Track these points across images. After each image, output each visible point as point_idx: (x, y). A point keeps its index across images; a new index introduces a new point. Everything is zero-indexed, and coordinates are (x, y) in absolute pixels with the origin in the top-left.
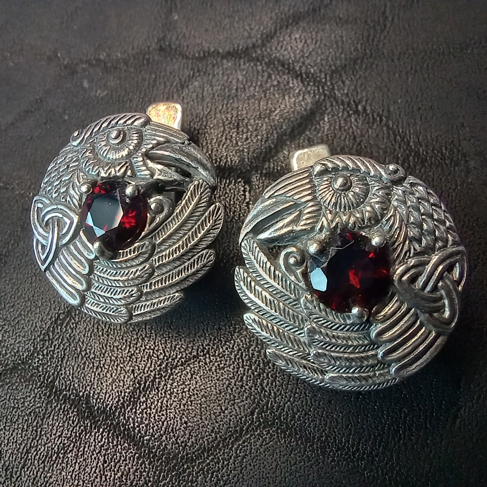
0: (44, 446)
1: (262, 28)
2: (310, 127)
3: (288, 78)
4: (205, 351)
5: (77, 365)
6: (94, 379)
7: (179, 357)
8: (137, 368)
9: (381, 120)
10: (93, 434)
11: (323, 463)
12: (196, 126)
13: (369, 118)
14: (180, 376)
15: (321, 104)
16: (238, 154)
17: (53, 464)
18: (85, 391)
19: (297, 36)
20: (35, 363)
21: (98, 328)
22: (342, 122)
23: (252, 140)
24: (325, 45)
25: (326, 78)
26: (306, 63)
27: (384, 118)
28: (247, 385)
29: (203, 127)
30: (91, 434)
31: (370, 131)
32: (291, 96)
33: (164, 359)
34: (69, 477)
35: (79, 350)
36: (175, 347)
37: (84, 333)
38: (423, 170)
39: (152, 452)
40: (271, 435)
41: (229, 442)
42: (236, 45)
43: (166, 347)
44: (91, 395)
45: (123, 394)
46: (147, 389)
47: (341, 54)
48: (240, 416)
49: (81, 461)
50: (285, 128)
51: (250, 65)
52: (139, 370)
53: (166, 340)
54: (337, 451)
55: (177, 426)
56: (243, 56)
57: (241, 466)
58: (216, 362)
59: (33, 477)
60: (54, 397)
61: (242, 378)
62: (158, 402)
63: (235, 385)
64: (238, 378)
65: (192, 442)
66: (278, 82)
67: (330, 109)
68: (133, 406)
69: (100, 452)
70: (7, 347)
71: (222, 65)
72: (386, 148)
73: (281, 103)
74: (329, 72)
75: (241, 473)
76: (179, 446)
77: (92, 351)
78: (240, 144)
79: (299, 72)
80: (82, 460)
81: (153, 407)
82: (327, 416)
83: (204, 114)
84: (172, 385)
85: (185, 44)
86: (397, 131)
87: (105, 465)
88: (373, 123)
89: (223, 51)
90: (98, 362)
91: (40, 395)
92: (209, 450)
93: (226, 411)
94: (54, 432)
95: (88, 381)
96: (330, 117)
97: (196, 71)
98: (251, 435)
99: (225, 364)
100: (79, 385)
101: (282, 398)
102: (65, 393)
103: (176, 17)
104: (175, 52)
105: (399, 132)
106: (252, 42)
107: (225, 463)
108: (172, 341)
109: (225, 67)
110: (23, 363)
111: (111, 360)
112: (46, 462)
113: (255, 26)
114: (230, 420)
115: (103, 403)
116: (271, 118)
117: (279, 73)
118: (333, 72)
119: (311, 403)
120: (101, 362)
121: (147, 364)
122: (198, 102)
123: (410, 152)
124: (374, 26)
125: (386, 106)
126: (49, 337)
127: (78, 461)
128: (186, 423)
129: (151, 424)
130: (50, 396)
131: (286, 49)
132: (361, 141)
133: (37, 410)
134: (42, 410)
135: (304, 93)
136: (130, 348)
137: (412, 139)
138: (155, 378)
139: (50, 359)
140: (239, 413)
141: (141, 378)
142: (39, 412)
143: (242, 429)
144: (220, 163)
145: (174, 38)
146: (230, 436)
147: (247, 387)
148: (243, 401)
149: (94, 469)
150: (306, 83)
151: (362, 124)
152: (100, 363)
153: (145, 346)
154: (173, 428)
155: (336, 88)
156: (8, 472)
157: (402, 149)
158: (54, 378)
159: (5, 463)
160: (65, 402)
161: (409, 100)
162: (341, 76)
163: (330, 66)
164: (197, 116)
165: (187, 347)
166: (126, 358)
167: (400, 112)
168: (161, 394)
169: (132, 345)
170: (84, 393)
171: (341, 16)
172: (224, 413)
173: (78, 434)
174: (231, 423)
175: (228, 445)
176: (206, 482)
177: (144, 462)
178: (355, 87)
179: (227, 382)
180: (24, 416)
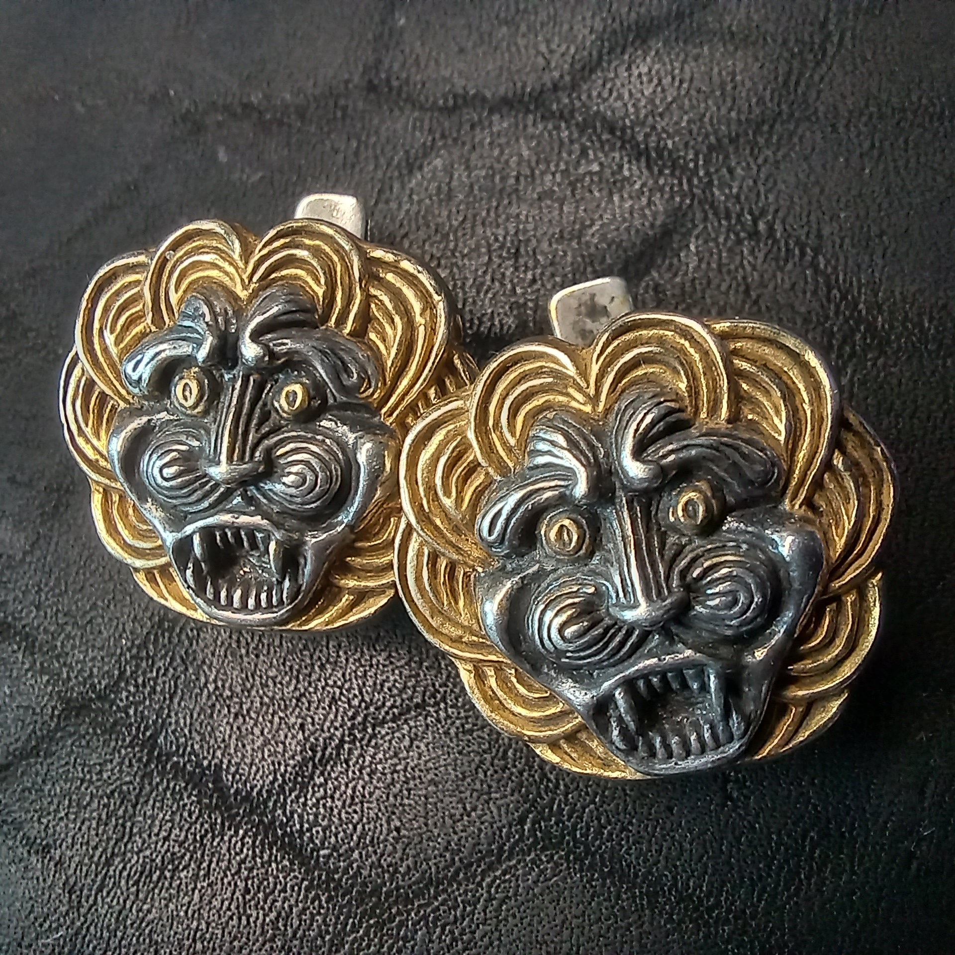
0: (138, 854)
1: (572, 50)
2: (659, 262)
3: (621, 158)
4: (439, 696)
5: (198, 709)
6: (230, 736)
7: (388, 704)
8: (309, 720)
9: (803, 254)
10: (226, 838)
11: (651, 924)
12: (435, 251)
13: (779, 248)
14: (390, 742)
15: (684, 215)
16: (515, 312)
17: (153, 889)
18: (213, 758)
19: (644, 70)
20: (121, 700)
21: (238, 641)
22: (724, 255)
23: (543, 285)
24: (699, 91)
25: (696, 161)
26: (659, 127)
27: (808, 250)
28: (515, 766)
29: (449, 254)
30: (222, 839)
31: (779, 275)
32: (626, 196)
33: (360, 706)
34: (182, 914)
35: (203, 680)
36: (382, 686)
37: (212, 648)
38: (881, 361)
39: (334, 879)
40: (556, 864)
41: (476, 870)
42: (519, 85)
43: (364, 684)
44: (224, 766)
45: (282, 769)
46: (328, 762)
47: (730, 110)
48: (499, 824)
49: (203, 887)
50: (609, 261)
51: (545, 128)
52: (313, 724)
53: (365, 671)
54: (678, 903)
55: (381, 833)
56: (532, 107)
57: (497, 917)
58: (457, 718)
59: (118, 908)
60: (157, 766)
61: (505, 752)
62: (347, 786)
63: (492, 765)
64: (498, 751)
65: (408, 867)
66: (601, 164)
67: (701, 227)
68: (301, 791)
69: (238, 872)
70: (71, 667)
71: (491, 124)
72: (809, 312)
73: (605, 210)
74: (705, 149)
75: (496, 929)
76: (383, 872)
77: (227, 685)
78: (519, 291)
79: (642, 146)
80: (205, 884)
81: (337, 795)
82: (663, 836)
83: (451, 226)
84: (373, 757)
85: (419, 77)
86: (833, 277)
87: (248, 897)
88: (786, 261)
89: (493, 95)
90: (237, 707)
91: (130, 761)
92: (439, 882)
93: (473, 814)
94: (156, 830)
95: (219, 740)
96: (700, 242)
97: (437, 136)
98: (519, 862)
99: (474, 725)
100: (202, 747)
101: (580, 795)
102: (175, 759)
103: (402, 21)
104: (399, 94)
105: (837, 280)
106: (552, 79)
107: (468, 909)
108: (376, 674)
109: (495, 129)
110: (99, 697)
111: (261, 704)
112: (141, 884)
113: (559, 46)
114: (480, 830)
115: (245, 782)
116: (583, 240)
117: (602, 147)
118: (711, 148)
119: (635, 809)
120: (244, 707)
121: (328, 713)
122: (441, 201)
123: (858, 323)
124: (801, 52)
125: (815, 226)
126: (147, 653)
127: (199, 886)
128: (398, 829)
129: (333, 828)
130: (149, 762)
131: (620, 97)
132: (759, 296)
133: (125, 788)
134: (134, 789)
135: (650, 190)
136: (298, 682)
137: (863, 297)
138: (342, 741)
139: (149, 694)
140: (497, 818)
141: (316, 739)
142: (129, 793)
143: (501, 849)
144: (478, 329)
145: (396, 66)
146: (479, 861)
147: (514, 770)
148: (505, 796)
149: (226, 903)
150: (656, 169)
151: (765, 261)
152: (241, 707)
153: (325, 680)
154: (373, 838)
155: (716, 182)
156: (73, 897)
157: (841, 317)
158: (156, 728)
159: (67, 879)
160: (175, 777)
161: (862, 213)
162: (727, 157)
163: (707, 136)
164: (437, 231)
165: (405, 687)
166: (291, 701)
167: (842, 239)
168: (354, 772)
169: (301, 677)
170: (210, 762)
171: (734, 28)
172: (469, 816)
173: (198, 838)
174: (482, 835)
175: (474, 876)
176: (431, 941)
177: (317, 897)
178: (755, 182)
179: (477, 759)
180: (102, 797)
